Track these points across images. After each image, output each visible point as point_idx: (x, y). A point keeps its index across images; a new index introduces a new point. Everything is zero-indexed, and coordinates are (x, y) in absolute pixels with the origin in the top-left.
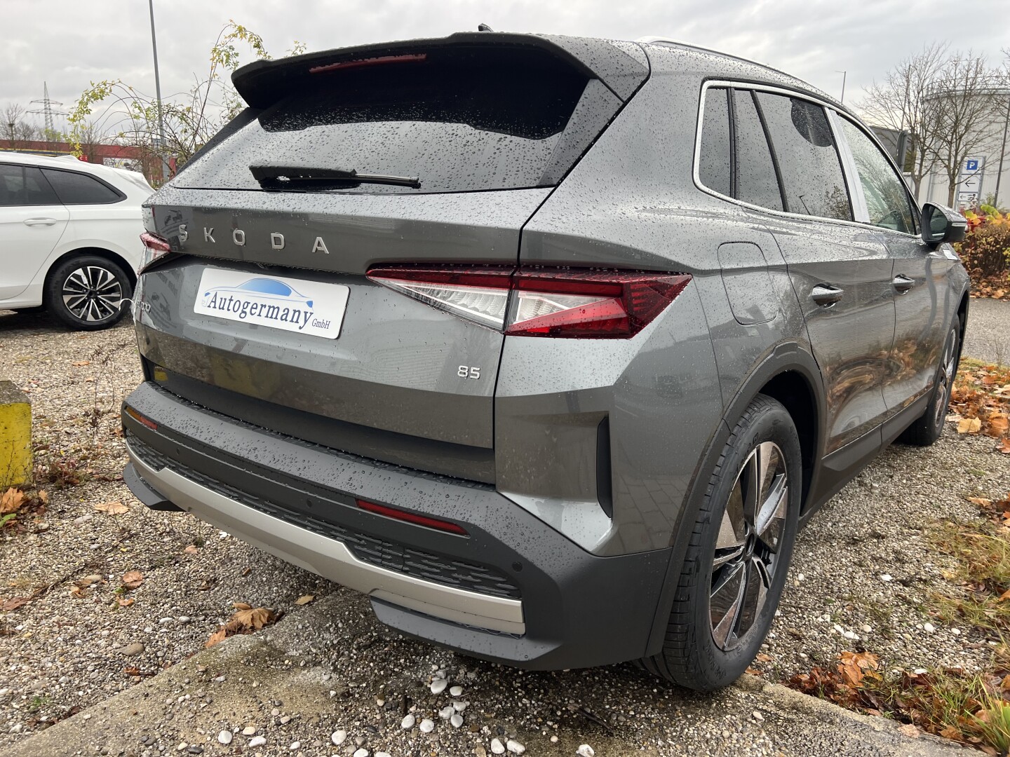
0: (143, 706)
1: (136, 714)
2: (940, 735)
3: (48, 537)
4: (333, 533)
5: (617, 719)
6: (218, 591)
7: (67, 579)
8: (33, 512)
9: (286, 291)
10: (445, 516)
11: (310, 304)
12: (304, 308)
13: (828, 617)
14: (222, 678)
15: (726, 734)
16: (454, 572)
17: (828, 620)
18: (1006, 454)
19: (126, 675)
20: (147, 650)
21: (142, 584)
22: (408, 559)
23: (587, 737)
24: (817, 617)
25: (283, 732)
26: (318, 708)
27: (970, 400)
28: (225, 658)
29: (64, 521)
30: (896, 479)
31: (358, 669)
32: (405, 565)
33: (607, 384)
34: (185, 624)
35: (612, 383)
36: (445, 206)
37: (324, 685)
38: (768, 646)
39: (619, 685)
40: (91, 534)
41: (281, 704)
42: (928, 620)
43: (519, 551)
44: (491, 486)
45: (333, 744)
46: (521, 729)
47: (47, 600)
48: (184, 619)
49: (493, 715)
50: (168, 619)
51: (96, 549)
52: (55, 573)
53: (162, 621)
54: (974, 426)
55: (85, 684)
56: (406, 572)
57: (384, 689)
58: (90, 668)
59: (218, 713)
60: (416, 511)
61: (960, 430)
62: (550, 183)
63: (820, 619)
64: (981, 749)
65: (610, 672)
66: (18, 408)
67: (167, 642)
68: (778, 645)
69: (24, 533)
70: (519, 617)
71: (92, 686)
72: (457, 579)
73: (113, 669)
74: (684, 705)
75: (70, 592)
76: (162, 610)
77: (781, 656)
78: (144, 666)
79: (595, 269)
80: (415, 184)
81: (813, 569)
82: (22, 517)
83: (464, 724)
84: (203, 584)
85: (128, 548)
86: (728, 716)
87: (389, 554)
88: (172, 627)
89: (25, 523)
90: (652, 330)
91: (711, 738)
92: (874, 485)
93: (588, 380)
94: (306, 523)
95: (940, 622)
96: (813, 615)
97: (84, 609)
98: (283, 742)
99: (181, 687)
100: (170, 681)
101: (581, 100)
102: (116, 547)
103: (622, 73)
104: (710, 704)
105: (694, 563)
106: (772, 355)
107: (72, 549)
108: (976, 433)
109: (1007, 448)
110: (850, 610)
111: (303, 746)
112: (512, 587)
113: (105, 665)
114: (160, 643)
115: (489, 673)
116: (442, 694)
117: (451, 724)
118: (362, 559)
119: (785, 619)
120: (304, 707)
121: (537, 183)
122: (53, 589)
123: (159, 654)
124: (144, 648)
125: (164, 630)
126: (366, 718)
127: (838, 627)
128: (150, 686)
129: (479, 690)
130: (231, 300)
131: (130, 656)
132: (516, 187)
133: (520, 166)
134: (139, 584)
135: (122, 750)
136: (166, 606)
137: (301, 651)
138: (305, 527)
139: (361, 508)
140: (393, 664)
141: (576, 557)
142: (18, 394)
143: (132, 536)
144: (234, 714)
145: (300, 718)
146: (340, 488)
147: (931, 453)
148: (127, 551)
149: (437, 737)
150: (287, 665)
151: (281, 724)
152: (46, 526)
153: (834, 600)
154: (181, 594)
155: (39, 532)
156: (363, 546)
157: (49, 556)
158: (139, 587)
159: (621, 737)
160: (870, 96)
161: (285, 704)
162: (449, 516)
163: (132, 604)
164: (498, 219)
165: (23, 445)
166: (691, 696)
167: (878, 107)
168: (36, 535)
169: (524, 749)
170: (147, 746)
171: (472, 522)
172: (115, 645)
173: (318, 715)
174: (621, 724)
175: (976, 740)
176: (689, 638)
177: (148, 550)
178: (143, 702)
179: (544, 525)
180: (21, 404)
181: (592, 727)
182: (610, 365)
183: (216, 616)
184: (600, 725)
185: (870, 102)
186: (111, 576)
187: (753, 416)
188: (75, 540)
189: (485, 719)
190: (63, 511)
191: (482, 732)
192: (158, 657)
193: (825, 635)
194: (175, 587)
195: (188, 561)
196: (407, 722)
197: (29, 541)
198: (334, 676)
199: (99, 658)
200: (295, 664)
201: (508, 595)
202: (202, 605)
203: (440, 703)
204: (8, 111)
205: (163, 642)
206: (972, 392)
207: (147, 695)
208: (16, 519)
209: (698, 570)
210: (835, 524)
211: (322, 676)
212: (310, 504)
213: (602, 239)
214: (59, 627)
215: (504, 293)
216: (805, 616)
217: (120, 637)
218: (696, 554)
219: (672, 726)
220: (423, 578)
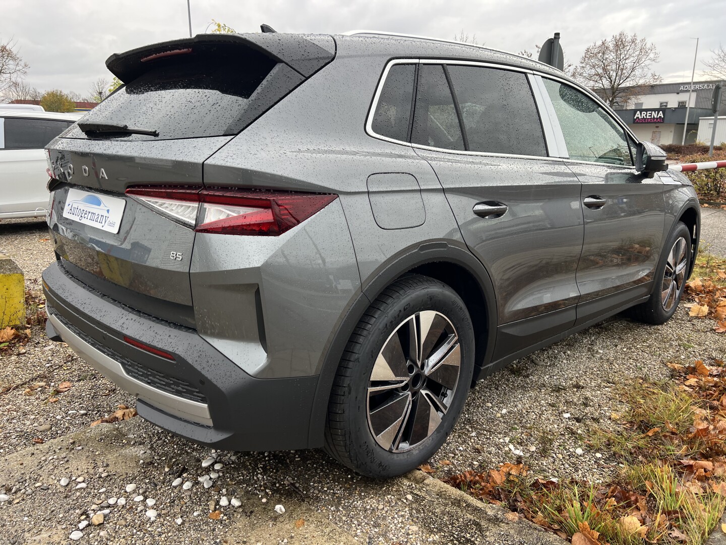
0: (28, 461)
1: (22, 464)
2: (532, 521)
3: (24, 358)
4: (116, 357)
5: (313, 492)
6: (114, 397)
7: (25, 384)
8: (20, 342)
9: (99, 203)
10: (164, 348)
11: (108, 211)
12: (105, 214)
13: (507, 439)
14: (80, 448)
15: (381, 507)
16: (172, 384)
17: (507, 441)
18: (718, 333)
19: (34, 443)
20: (53, 429)
21: (69, 390)
22: (150, 375)
23: (287, 501)
24: (499, 439)
25: (100, 482)
26: (128, 470)
27: (710, 292)
28: (89, 436)
29: (37, 349)
30: (619, 347)
31: (166, 449)
32: (149, 379)
33: (257, 266)
34: (83, 415)
35: (259, 265)
36: (164, 148)
37: (139, 456)
38: (453, 455)
39: (328, 471)
40: (50, 358)
41: (108, 465)
42: (580, 446)
43: (203, 372)
44: (194, 330)
45: (126, 492)
46: (247, 492)
47: (8, 396)
48: (82, 412)
49: (233, 483)
50: (74, 411)
51: (49, 367)
52: (19, 380)
53: (69, 412)
54: (703, 312)
55: (6, 445)
56: (149, 383)
57: (174, 462)
58: (13, 437)
59: (68, 468)
60: (150, 344)
61: (692, 314)
62: (232, 133)
63: (501, 440)
64: (557, 534)
65: (326, 462)
66: (15, 277)
67: (67, 425)
68: (461, 455)
69: (11, 355)
70: (208, 415)
71: (10, 447)
72: (173, 389)
73: (27, 439)
74: (364, 487)
75: (24, 392)
76: (73, 406)
77: (459, 462)
78: (47, 438)
79: (256, 189)
80: (155, 134)
81: (516, 406)
82: (13, 345)
83: (212, 486)
84: (107, 392)
85: (69, 367)
86: (389, 496)
87: (141, 372)
88: (74, 417)
89: (13, 349)
90: (296, 231)
91: (370, 509)
92: (599, 351)
93: (244, 263)
94: (105, 350)
95: (590, 448)
96: (497, 437)
97: (28, 402)
98: (96, 488)
99: (55, 451)
100: (50, 447)
101: (267, 77)
102: (61, 366)
103: (307, 58)
104: (382, 488)
105: (346, 388)
106: (417, 250)
107: (34, 366)
108: (703, 316)
109: (721, 329)
110: (527, 435)
111: (108, 491)
112: (203, 396)
113: (23, 436)
114: (62, 426)
115: (246, 457)
116: (209, 467)
117: (203, 486)
118: (128, 374)
119: (476, 438)
120: (121, 469)
121: (223, 133)
122: (15, 389)
123: (59, 432)
124: (51, 428)
125: (68, 418)
126: (154, 478)
127: (511, 446)
128: (38, 449)
129: (234, 467)
130: (77, 209)
131: (41, 432)
132: (210, 135)
133: (218, 122)
134: (66, 389)
135: (4, 484)
136: (77, 404)
137: (136, 436)
138: (104, 352)
139: (126, 341)
140: (188, 447)
141: (241, 377)
142: (16, 268)
143: (73, 360)
144: (78, 469)
145: (115, 475)
146: (116, 329)
147: (659, 330)
148: (67, 369)
149: (190, 493)
150: (123, 443)
151: (101, 477)
152: (24, 351)
153: (518, 428)
154: (89, 397)
155: (19, 354)
156: (129, 366)
157: (19, 369)
158: (66, 391)
159: (309, 503)
160: (717, 57)
161: (110, 466)
162: (166, 348)
163: (57, 401)
164: (190, 156)
165: (18, 300)
166: (372, 482)
167: (723, 65)
168: (16, 356)
169: (240, 504)
170: (19, 483)
171: (177, 353)
172: (36, 424)
173: (127, 474)
174: (315, 495)
175: (556, 526)
176: (347, 439)
177: (80, 369)
178: (29, 458)
179: (223, 356)
180: (17, 275)
181: (294, 495)
182: (260, 253)
183: (105, 412)
184: (299, 494)
185: (717, 61)
186: (52, 384)
187: (407, 292)
188: (38, 361)
189: (228, 485)
190: (38, 343)
191: (221, 492)
192: (58, 434)
193: (500, 451)
194: (88, 393)
195: (102, 377)
196: (176, 482)
197: (11, 360)
198: (149, 451)
199: (21, 431)
200: (128, 443)
201: (201, 400)
202: (100, 405)
203: (204, 473)
204: (98, 84)
205: (64, 425)
206: (714, 287)
207: (33, 454)
208: (8, 346)
209: (349, 393)
210: (551, 377)
211: (140, 452)
212: (104, 338)
213: (259, 170)
214: (8, 412)
215: (196, 205)
216: (491, 438)
217: (40, 421)
218: (348, 382)
219: (347, 500)
220: (158, 388)
